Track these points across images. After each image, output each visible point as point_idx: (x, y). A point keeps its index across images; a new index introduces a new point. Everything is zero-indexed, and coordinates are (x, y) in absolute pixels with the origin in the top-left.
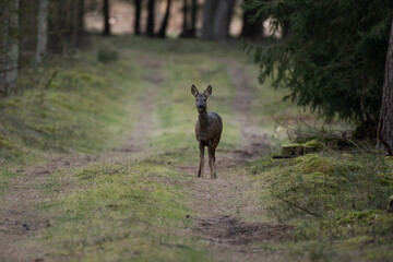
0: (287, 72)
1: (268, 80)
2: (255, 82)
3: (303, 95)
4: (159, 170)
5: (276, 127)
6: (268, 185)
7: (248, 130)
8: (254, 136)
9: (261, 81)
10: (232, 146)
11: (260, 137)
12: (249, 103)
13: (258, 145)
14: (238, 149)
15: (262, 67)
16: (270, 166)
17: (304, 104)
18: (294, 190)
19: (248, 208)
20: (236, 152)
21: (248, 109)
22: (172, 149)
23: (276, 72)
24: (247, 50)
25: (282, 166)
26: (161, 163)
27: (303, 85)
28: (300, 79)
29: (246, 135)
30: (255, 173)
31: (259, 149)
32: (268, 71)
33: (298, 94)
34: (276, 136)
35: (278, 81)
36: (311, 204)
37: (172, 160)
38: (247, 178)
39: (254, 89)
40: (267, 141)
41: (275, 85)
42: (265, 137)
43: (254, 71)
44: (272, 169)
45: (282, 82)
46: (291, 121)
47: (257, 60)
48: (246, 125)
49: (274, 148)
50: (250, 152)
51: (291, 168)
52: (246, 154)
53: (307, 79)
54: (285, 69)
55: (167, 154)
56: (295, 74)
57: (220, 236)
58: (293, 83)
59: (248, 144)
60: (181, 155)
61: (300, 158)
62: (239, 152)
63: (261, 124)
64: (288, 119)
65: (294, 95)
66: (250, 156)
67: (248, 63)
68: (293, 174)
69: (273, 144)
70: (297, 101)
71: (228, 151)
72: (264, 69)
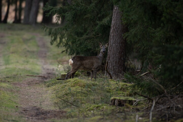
0: (64, 40)
1: (55, 43)
2: (49, 44)
3: (71, 50)
4: (4, 85)
5: (58, 65)
6: (54, 92)
7: (45, 66)
8: (48, 69)
9: (52, 44)
10: (38, 74)
11: (51, 70)
12: (45, 54)
13: (50, 73)
14: (40, 75)
15: (52, 37)
16: (56, 83)
17: (71, 55)
18: (66, 94)
19: (45, 103)
20: (39, 77)
21: (45, 57)
22: (9, 75)
23: (58, 40)
24: (45, 30)
25: (61, 83)
26: (4, 82)
27: (72, 46)
28: (70, 43)
29: (44, 69)
30: (48, 86)
31: (50, 75)
32: (55, 39)
33: (69, 50)
34: (58, 69)
35: (60, 44)
36: (75, 101)
37: (10, 80)
38: (45, 89)
39: (48, 47)
40: (54, 72)
41: (58, 46)
42: (53, 69)
43: (48, 39)
44: (57, 85)
45: (61, 44)
46: (65, 63)
47: (50, 34)
48: (44, 64)
49: (57, 75)
50: (46, 76)
51: (65, 84)
52: (44, 78)
53: (73, 43)
54: (63, 38)
55: (7, 77)
56: (68, 41)
57: (32, 116)
58: (66, 45)
59: (45, 73)
60: (14, 78)
61: (69, 80)
62: (41, 76)
63: (51, 64)
64: (64, 61)
65: (67, 50)
66: (46, 78)
67: (46, 35)
68: (66, 87)
69: (57, 73)
70: (68, 53)
71: (36, 76)
72: (53, 38)
